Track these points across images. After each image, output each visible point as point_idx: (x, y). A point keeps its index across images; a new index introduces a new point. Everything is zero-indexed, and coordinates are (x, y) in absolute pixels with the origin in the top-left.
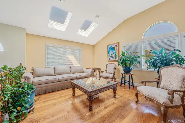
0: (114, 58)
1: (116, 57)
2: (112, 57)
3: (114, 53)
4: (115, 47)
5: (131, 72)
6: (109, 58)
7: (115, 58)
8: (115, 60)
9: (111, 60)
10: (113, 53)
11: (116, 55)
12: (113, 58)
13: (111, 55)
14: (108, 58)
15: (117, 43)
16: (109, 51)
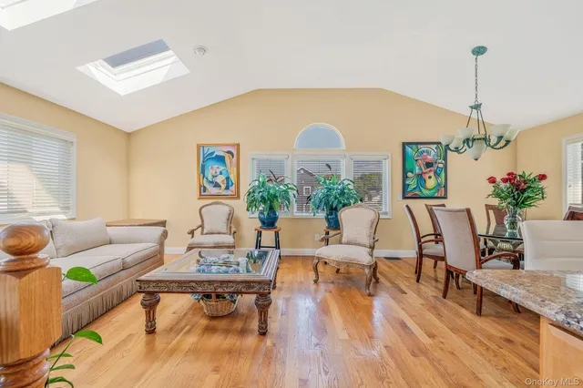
0: (223, 186)
1: (228, 183)
2: (217, 185)
3: (221, 173)
4: (227, 156)
5: (276, 224)
6: (205, 187)
7: (227, 188)
8: (223, 193)
9: (212, 193)
10: (218, 171)
11: (228, 178)
12: (220, 186)
13: (210, 178)
14: (200, 186)
15: (233, 145)
16: (203, 167)
